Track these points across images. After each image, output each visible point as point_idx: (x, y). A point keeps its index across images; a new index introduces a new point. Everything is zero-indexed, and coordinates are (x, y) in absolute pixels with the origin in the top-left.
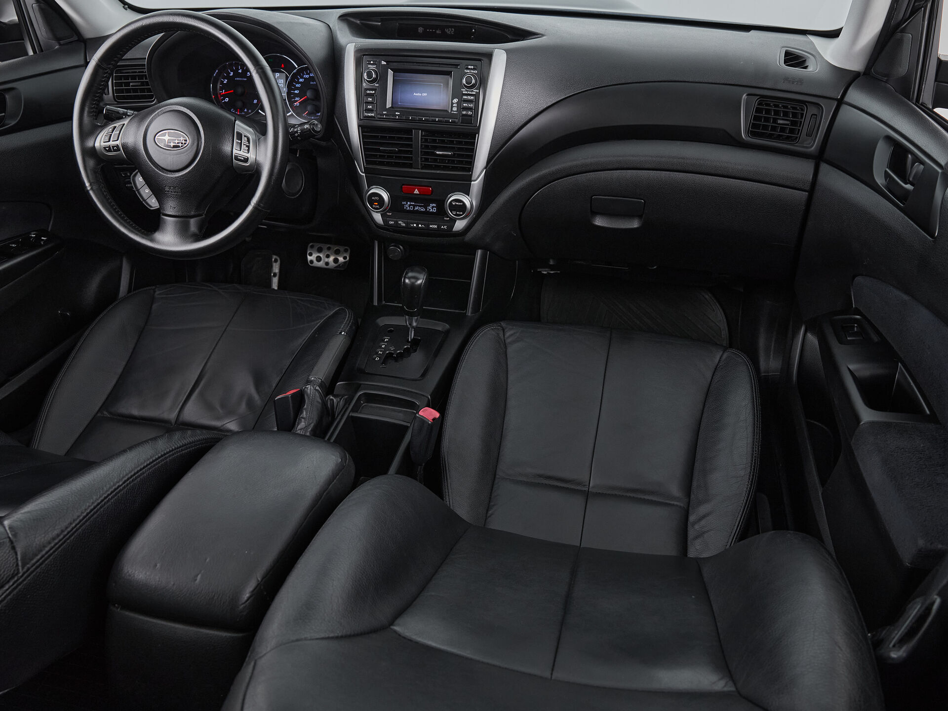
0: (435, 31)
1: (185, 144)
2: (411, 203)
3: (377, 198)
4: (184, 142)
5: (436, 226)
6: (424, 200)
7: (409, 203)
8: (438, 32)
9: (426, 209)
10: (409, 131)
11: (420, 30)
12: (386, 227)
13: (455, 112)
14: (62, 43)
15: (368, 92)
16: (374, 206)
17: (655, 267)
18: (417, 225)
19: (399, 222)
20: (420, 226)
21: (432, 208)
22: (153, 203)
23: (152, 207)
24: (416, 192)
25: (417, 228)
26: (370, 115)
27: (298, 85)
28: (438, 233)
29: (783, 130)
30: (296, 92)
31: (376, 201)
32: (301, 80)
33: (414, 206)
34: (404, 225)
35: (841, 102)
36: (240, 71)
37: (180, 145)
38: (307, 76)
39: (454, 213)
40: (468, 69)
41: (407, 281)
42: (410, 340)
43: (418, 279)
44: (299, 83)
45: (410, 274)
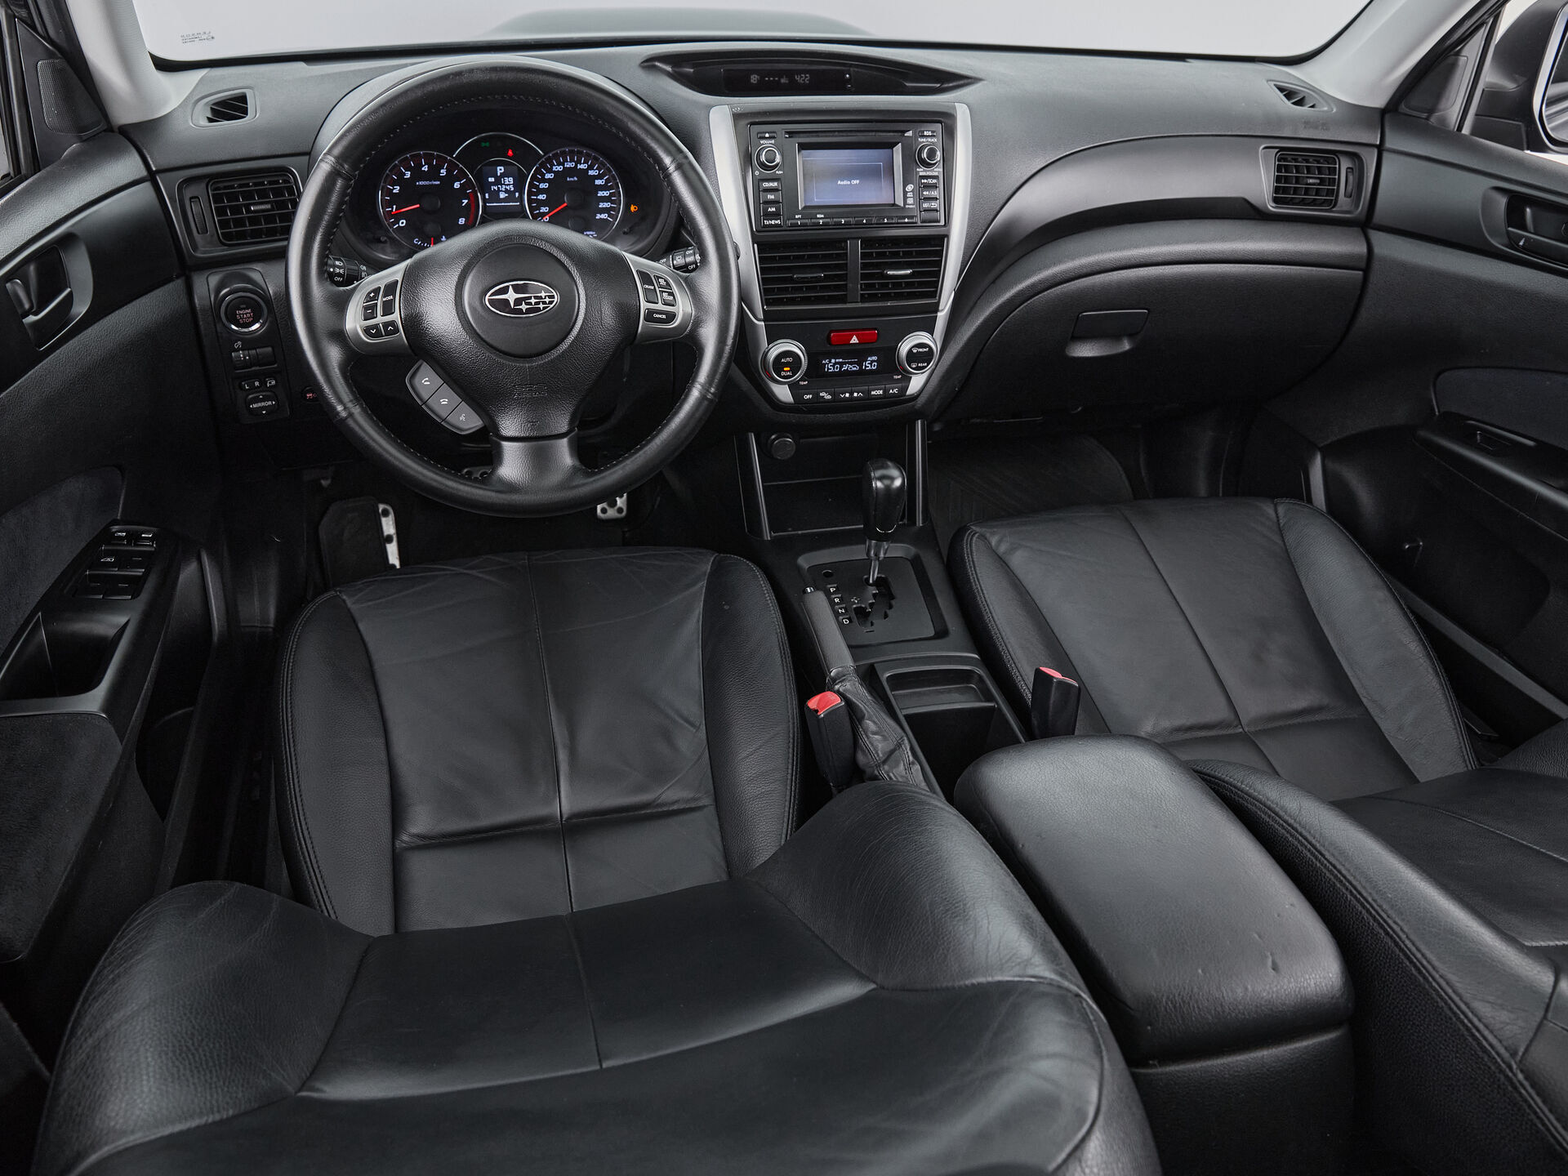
0: (779, 80)
1: (551, 303)
2: (837, 360)
3: (789, 360)
4: (547, 300)
5: (881, 392)
6: (859, 354)
7: (833, 361)
8: (783, 81)
9: (861, 366)
10: (839, 243)
11: (754, 79)
12: (798, 406)
13: (911, 206)
14: (85, 138)
15: (766, 185)
16: (783, 374)
17: (1080, 408)
18: (851, 394)
19: (821, 394)
20: (855, 394)
21: (871, 363)
22: (466, 420)
23: (461, 430)
24: (854, 340)
25: (852, 399)
26: (773, 222)
27: (542, 186)
28: (887, 401)
29: (1307, 191)
30: (541, 197)
31: (787, 364)
32: (548, 176)
33: (841, 364)
34: (829, 397)
35: (1380, 148)
36: (425, 168)
37: (541, 306)
38: (560, 168)
39: (914, 366)
40: (923, 136)
41: (879, 484)
42: (871, 581)
43: (892, 479)
44: (544, 180)
45: (879, 473)
